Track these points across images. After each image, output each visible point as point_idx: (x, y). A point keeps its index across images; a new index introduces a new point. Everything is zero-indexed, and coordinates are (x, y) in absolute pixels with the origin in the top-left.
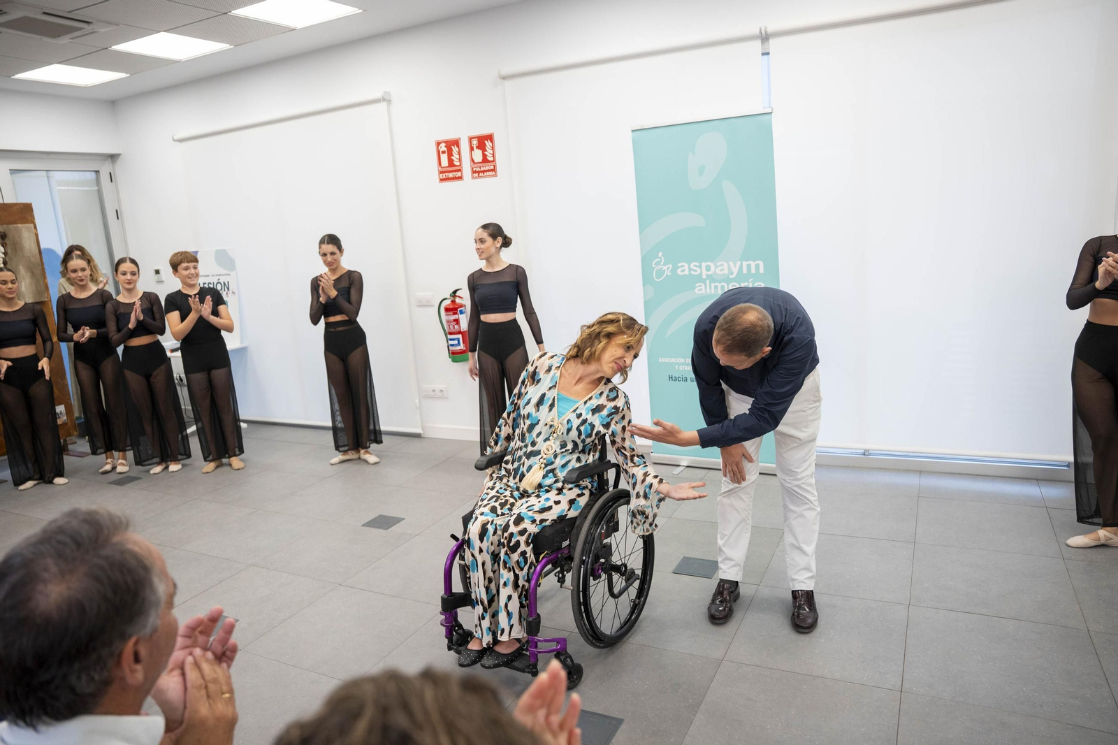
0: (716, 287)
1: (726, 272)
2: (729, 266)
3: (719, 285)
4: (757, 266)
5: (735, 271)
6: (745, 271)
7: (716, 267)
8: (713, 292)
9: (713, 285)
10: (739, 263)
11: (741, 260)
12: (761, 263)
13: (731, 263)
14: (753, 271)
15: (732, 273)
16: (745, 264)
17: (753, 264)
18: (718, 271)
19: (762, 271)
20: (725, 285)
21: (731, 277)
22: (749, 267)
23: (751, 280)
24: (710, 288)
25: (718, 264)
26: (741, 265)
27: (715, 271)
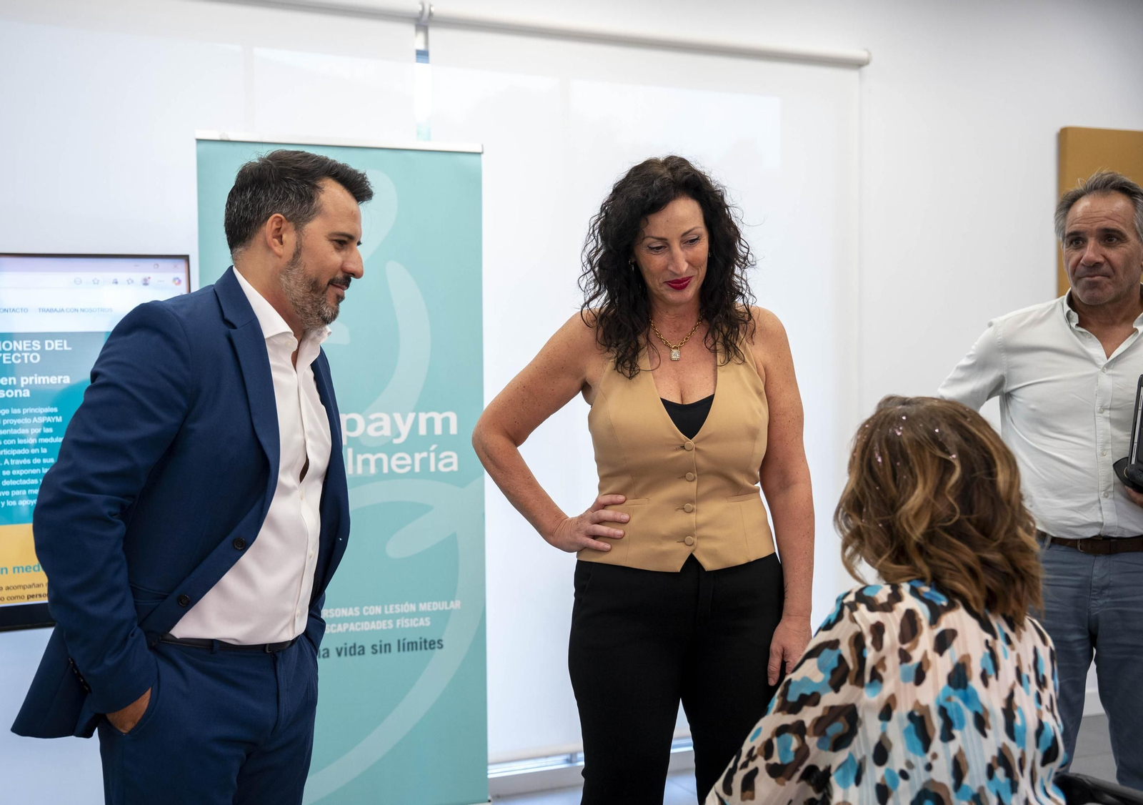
0: (366, 462)
1: (387, 432)
2: (393, 421)
3: (372, 458)
4: (446, 422)
5: (405, 430)
6: (423, 430)
7: (368, 422)
8: (360, 471)
9: (360, 458)
10: (411, 416)
11: (418, 409)
12: (453, 417)
13: (397, 416)
14: (438, 430)
15: (398, 435)
16: (423, 417)
17: (438, 418)
18: (371, 431)
19: (453, 430)
20: (384, 457)
21: (396, 441)
22: (430, 422)
23: (433, 447)
24: (355, 463)
25: (372, 417)
26: (416, 421)
27: (366, 430)
